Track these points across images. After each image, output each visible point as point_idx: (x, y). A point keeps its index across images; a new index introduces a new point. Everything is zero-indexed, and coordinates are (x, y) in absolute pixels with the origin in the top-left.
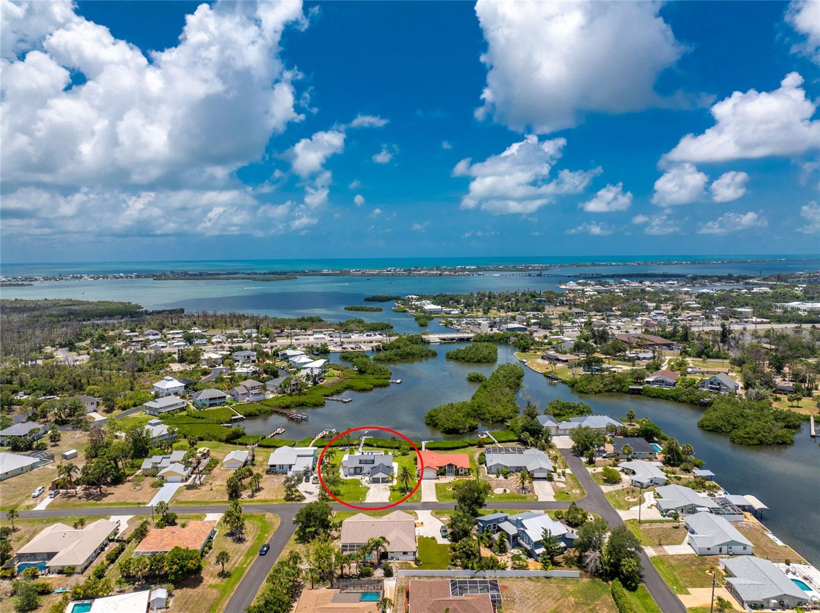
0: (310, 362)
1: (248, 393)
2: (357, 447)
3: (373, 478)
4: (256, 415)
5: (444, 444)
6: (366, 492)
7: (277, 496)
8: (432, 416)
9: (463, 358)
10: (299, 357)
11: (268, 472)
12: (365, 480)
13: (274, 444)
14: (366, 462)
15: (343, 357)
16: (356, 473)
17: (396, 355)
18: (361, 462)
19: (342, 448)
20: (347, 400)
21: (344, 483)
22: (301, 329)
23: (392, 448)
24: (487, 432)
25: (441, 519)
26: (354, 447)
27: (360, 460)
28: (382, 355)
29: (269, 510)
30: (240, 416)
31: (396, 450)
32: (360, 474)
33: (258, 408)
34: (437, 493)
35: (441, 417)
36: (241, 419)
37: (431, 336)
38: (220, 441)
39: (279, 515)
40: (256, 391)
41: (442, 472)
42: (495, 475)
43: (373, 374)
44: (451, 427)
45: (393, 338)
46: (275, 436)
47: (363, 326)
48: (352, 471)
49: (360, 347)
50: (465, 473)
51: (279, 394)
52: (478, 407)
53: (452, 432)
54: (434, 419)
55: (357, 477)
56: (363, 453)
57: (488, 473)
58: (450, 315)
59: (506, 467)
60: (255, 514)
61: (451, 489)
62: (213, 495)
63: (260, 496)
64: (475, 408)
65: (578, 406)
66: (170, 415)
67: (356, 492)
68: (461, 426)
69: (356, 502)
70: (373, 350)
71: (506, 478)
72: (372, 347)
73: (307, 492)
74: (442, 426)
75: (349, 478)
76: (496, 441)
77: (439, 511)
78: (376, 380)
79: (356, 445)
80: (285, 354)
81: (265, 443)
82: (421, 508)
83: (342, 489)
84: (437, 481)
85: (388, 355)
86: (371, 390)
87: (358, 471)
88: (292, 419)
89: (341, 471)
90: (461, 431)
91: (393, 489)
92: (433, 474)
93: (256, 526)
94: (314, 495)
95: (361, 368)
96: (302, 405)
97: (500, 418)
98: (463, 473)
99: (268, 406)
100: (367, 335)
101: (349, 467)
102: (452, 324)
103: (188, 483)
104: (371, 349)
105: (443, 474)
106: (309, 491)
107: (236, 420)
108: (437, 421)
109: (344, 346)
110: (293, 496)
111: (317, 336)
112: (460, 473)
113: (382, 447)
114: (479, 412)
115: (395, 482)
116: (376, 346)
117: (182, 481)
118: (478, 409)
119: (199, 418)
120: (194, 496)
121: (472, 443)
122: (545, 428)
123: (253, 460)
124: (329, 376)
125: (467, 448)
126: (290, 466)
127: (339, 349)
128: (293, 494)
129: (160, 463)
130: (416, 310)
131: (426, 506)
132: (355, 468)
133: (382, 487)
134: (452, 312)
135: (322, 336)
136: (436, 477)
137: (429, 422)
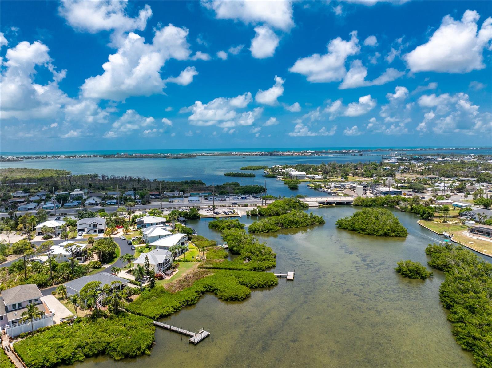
0: (166, 236)
10: (152, 228)
15: (213, 226)
17: (277, 224)
22: (180, 191)
28: (259, 223)
37: (308, 199)
43: (249, 259)
45: (269, 202)
47: (239, 189)
49: (234, 212)
58: (314, 180)
70: (248, 215)
72: (248, 212)
78: (253, 274)
80: (142, 222)
85: (267, 225)
95: (232, 247)
100: (242, 198)
102: (321, 188)
104: (246, 214)
109: (216, 211)
111: (192, 198)
116: (251, 211)
124: (187, 261)
127: (210, 214)
130: (284, 176)
134: (316, 177)
135: (197, 198)
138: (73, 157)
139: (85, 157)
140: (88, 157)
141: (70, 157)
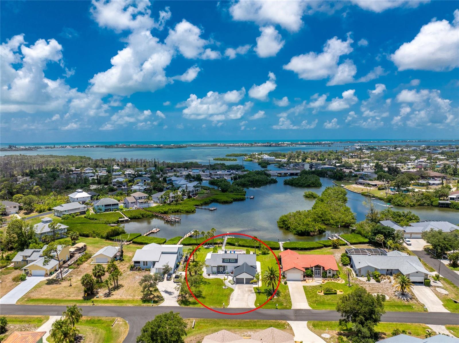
0: (186, 184)
1: (137, 202)
2: (220, 245)
3: (237, 279)
4: (139, 218)
5: (300, 244)
6: (230, 294)
7: (134, 296)
8: (284, 221)
9: (297, 184)
10: (179, 181)
11: (132, 268)
12: (228, 280)
13: (146, 242)
14: (230, 261)
15: (211, 183)
16: (219, 272)
18: (224, 261)
19: (206, 246)
20: (213, 209)
21: (206, 283)
22: (185, 168)
23: (253, 247)
24: (336, 235)
25: (323, 335)
26: (217, 246)
27: (223, 259)
28: (238, 181)
29: (120, 315)
30: (126, 218)
31: (257, 249)
32: (222, 273)
33: (142, 213)
34: (308, 298)
35: (292, 223)
36: (127, 221)
37: (271, 172)
38: (102, 237)
39: (130, 321)
40: (142, 201)
41: (308, 274)
42: (366, 278)
43: (233, 192)
44: (303, 230)
45: (245, 173)
46: (151, 235)
47: (225, 167)
48: (215, 269)
49: (223, 177)
50: (334, 275)
51: (161, 203)
52: (322, 214)
53: (303, 234)
54: (286, 223)
55: (221, 277)
56: (226, 252)
57: (357, 275)
59: (376, 269)
60: (104, 319)
61: (322, 294)
62: (69, 292)
63: (117, 295)
64: (320, 215)
65: (407, 215)
66: (71, 217)
67: (218, 295)
68: (312, 229)
69: (218, 307)
71: (378, 281)
72: (231, 178)
73: (166, 292)
74: (294, 229)
75: (212, 277)
76: (348, 243)
77: (316, 322)
78: (235, 196)
79: (219, 244)
80: (171, 180)
81: (139, 240)
82: (293, 318)
83: (205, 290)
84: (304, 283)
85: (243, 181)
86: (231, 202)
87: (221, 270)
88: (167, 222)
89: (204, 269)
90: (312, 234)
91: (258, 292)
92: (299, 275)
93: (98, 337)
94: (173, 296)
95: (224, 189)
96: (177, 212)
97: (344, 224)
98: (331, 275)
99: (151, 211)
100: (228, 171)
101: (212, 265)
103: (51, 278)
105: (310, 276)
106: (169, 291)
107: (122, 222)
108: (289, 225)
109: (212, 177)
110: (152, 296)
111: (194, 171)
112: (328, 275)
113: (243, 246)
114: (323, 218)
115: (260, 284)
116: (234, 177)
117: (46, 275)
118: (321, 216)
119: (93, 219)
120: (49, 292)
121: (326, 244)
122: (396, 232)
123: (122, 255)
124: (201, 194)
125: (323, 249)
126: (154, 263)
127: (209, 178)
128: (151, 294)
129: (29, 257)
130: (259, 160)
131: (299, 315)
132: (218, 267)
133: (247, 289)
134: (282, 161)
135: (198, 171)
136: (302, 278)
137: (282, 226)
138: (78, 147)
139: (88, 147)
140: (91, 147)
141: (75, 147)
